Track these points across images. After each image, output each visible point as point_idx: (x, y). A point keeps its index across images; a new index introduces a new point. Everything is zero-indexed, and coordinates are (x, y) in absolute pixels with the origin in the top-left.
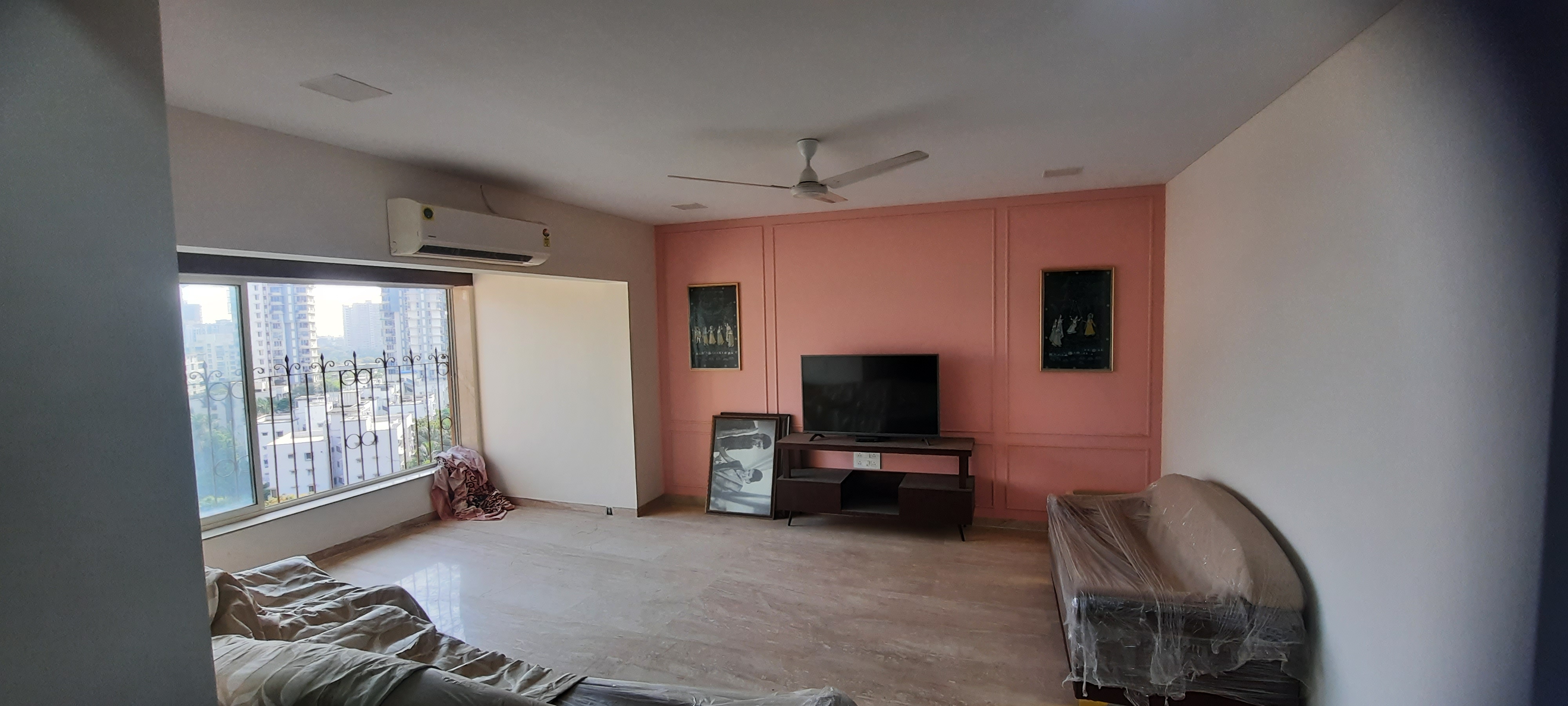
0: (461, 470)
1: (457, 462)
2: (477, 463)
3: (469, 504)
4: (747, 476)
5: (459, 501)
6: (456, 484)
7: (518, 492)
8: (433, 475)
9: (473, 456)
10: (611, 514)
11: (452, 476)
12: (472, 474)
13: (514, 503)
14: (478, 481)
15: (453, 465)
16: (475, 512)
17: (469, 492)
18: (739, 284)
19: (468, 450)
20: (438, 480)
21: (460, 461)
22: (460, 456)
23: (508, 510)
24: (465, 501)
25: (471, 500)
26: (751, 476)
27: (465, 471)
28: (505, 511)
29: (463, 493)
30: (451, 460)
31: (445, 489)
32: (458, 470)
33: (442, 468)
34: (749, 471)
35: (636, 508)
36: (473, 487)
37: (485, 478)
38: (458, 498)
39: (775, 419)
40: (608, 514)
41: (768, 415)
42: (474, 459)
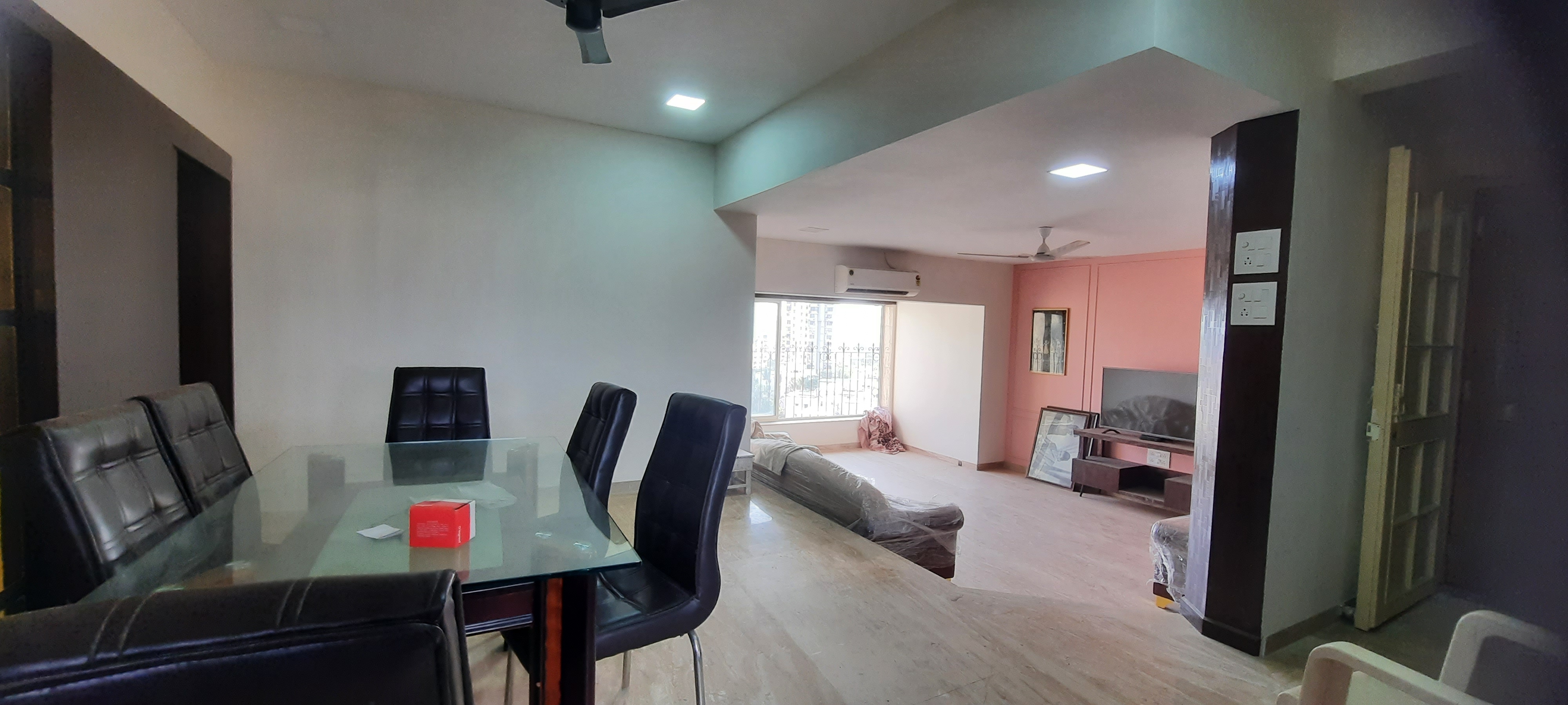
0: (877, 420)
1: (875, 415)
2: (887, 419)
3: (879, 442)
4: (1059, 455)
5: (873, 439)
6: (873, 429)
7: (909, 440)
8: (860, 420)
9: (886, 414)
10: (961, 465)
11: (871, 423)
12: (883, 424)
13: (905, 448)
14: (886, 428)
15: (872, 417)
16: (881, 448)
17: (880, 435)
18: (1069, 309)
19: (883, 409)
20: (863, 424)
21: (877, 415)
22: (878, 412)
23: (900, 451)
24: (877, 440)
25: (880, 440)
26: (1062, 456)
27: (879, 421)
28: (898, 451)
29: (876, 435)
30: (872, 414)
31: (867, 430)
32: (875, 420)
33: (866, 417)
34: (1061, 452)
35: (977, 464)
36: (883, 432)
37: (891, 428)
38: (873, 437)
39: (1086, 415)
40: (959, 465)
41: (1082, 412)
42: (886, 416)
